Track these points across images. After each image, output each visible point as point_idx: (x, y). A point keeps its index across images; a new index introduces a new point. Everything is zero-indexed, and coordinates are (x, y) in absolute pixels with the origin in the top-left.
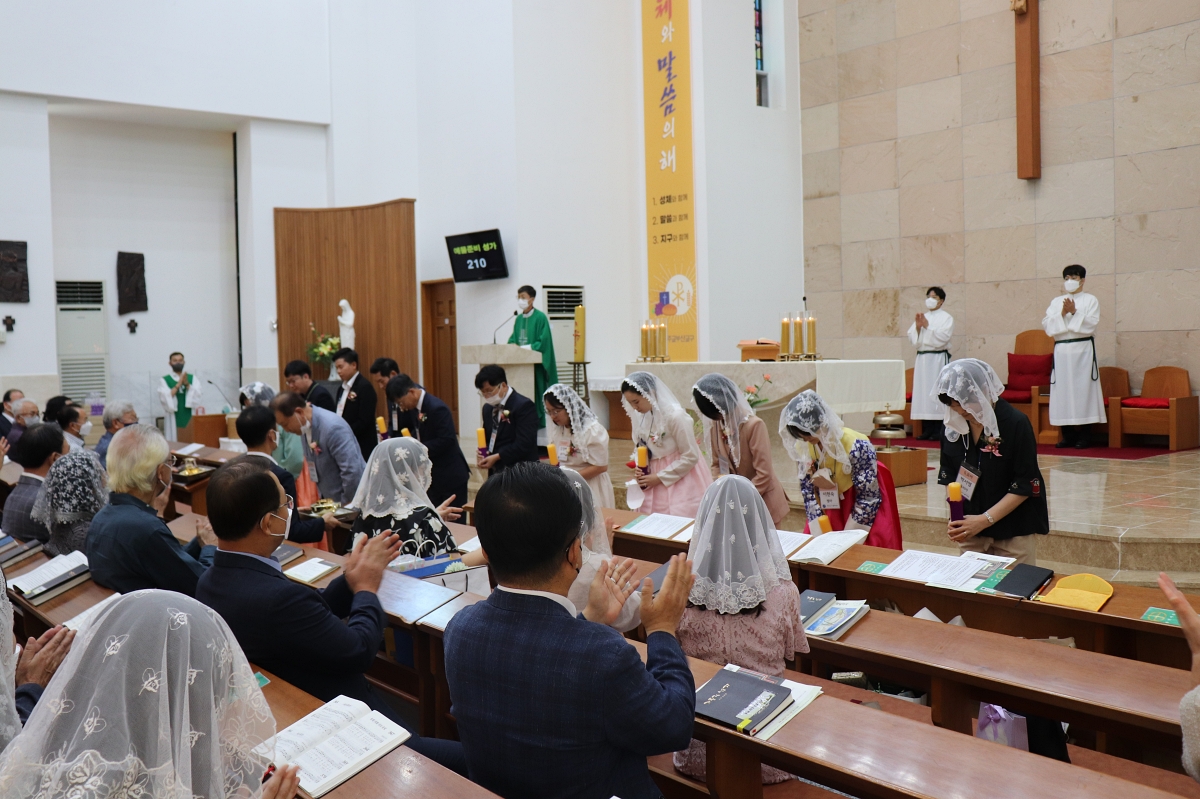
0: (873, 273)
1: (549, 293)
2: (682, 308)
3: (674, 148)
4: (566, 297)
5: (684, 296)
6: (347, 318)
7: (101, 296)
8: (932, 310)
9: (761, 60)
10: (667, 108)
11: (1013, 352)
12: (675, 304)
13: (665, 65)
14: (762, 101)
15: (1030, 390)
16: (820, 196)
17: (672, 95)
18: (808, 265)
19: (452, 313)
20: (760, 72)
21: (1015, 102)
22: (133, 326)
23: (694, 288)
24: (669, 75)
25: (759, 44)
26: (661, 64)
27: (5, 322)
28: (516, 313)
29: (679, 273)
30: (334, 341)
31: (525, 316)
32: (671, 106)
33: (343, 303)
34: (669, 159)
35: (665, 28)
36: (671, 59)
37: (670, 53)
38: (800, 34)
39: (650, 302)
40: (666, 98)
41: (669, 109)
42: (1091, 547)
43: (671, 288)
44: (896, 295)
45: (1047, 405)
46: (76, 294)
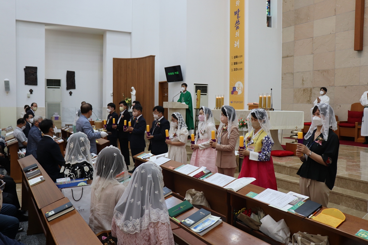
0: (304, 82)
1: (196, 86)
2: (240, 92)
3: (239, 40)
4: (202, 88)
5: (240, 88)
6: (134, 93)
7: (60, 84)
8: (322, 95)
9: (270, 12)
10: (237, 27)
11: (350, 110)
12: (238, 91)
13: (237, 13)
14: (269, 25)
15: (355, 123)
16: (287, 57)
17: (238, 23)
18: (283, 80)
19: (167, 92)
20: (269, 16)
21: (354, 24)
22: (71, 93)
23: (243, 86)
24: (238, 16)
25: (269, 7)
26: (236, 13)
27: (30, 91)
28: (181, 92)
29: (239, 81)
30: (130, 100)
31: (184, 93)
32: (238, 26)
33: (133, 88)
34: (237, 44)
35: (237, 1)
36: (239, 11)
37: (238, 9)
38: (283, 3)
39: (230, 90)
40: (237, 24)
41: (237, 28)
42: (362, 185)
43: (236, 86)
44: (311, 90)
45: (360, 129)
46: (53, 83)
